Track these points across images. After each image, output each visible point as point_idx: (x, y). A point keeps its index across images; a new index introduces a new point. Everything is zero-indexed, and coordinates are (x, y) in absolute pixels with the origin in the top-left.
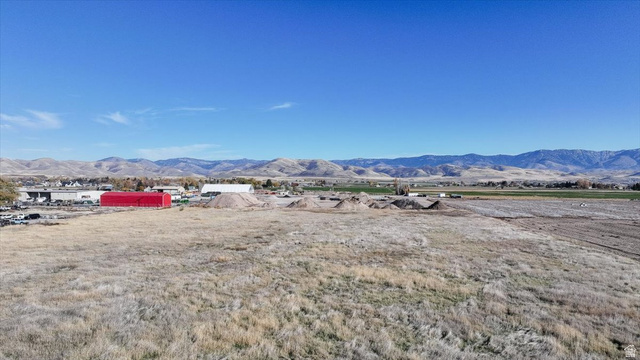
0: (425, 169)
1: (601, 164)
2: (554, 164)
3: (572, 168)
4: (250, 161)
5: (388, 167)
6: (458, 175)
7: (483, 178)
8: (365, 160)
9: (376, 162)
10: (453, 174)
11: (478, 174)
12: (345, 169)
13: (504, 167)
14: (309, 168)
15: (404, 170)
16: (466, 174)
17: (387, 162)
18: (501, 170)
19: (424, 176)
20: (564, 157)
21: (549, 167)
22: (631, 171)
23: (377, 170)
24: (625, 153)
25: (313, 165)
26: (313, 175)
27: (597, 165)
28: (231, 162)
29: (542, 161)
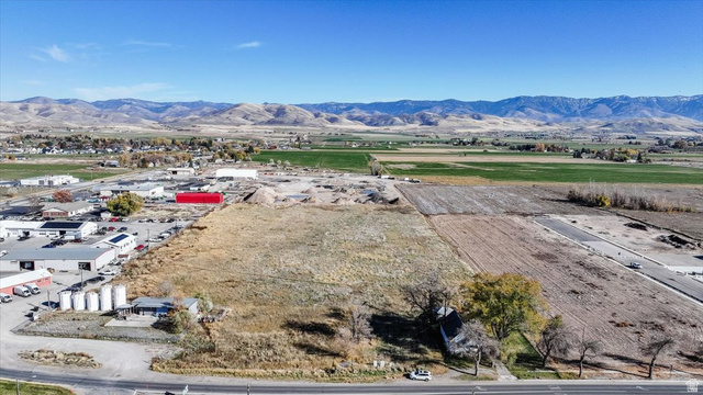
0: (402, 117)
1: (579, 112)
2: (534, 112)
3: (550, 116)
4: (208, 104)
5: (364, 114)
6: (435, 124)
7: (461, 128)
8: (338, 105)
9: (350, 107)
10: (430, 124)
11: (456, 124)
12: (316, 116)
13: (482, 115)
14: (277, 115)
15: (380, 117)
16: (443, 123)
17: (362, 107)
18: (479, 118)
19: (401, 124)
20: (544, 104)
21: (529, 115)
22: (602, 123)
23: (351, 118)
24: (602, 101)
25: (281, 111)
26: (281, 123)
27: (574, 114)
28: (184, 104)
29: (521, 109)
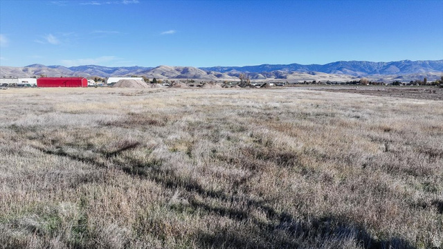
0: (263, 74)
1: (378, 71)
2: (348, 71)
3: (359, 73)
4: (140, 68)
5: (238, 72)
6: (285, 78)
7: (300, 80)
8: (222, 68)
9: (230, 69)
10: (282, 77)
11: (298, 77)
12: (208, 73)
13: (315, 72)
14: (183, 72)
15: (249, 74)
16: (290, 77)
17: (238, 69)
18: (314, 74)
19: (262, 78)
20: (355, 66)
21: (345, 73)
22: (395, 76)
23: (230, 75)
24: (393, 63)
25: (186, 70)
26: (186, 77)
27: (375, 72)
28: (126, 68)
29: (340, 69)
